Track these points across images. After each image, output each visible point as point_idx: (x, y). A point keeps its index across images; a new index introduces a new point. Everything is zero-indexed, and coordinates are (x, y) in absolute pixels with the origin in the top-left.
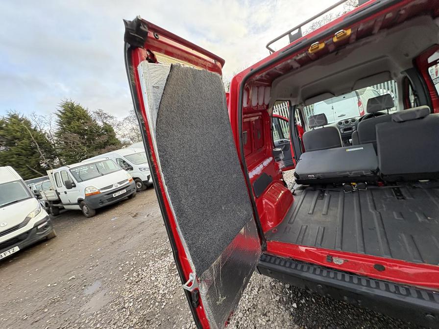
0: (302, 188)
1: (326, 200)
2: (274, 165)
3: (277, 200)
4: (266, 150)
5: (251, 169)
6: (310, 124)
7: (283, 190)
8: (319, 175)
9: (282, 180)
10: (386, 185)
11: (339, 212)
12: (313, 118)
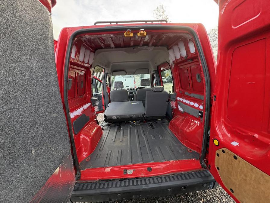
0: (108, 125)
1: (122, 132)
2: (91, 108)
3: (92, 134)
4: (86, 97)
5: (72, 111)
6: (115, 86)
7: (96, 127)
8: (119, 116)
9: (96, 120)
10: (147, 122)
11: (128, 139)
12: (117, 83)
